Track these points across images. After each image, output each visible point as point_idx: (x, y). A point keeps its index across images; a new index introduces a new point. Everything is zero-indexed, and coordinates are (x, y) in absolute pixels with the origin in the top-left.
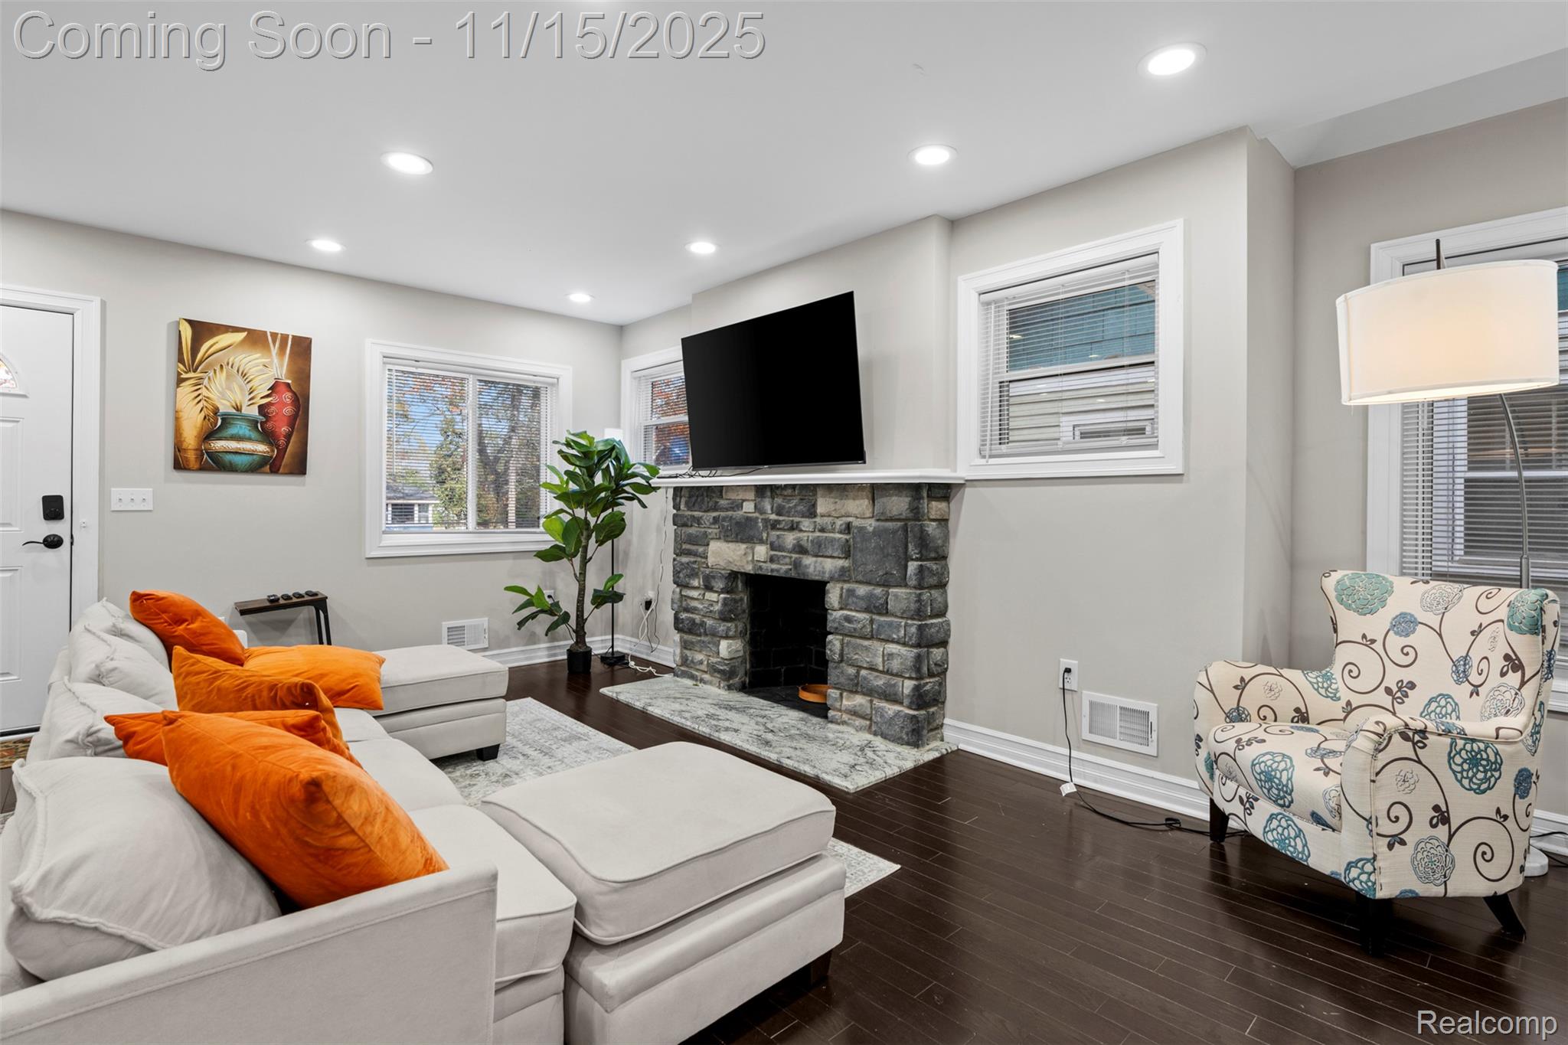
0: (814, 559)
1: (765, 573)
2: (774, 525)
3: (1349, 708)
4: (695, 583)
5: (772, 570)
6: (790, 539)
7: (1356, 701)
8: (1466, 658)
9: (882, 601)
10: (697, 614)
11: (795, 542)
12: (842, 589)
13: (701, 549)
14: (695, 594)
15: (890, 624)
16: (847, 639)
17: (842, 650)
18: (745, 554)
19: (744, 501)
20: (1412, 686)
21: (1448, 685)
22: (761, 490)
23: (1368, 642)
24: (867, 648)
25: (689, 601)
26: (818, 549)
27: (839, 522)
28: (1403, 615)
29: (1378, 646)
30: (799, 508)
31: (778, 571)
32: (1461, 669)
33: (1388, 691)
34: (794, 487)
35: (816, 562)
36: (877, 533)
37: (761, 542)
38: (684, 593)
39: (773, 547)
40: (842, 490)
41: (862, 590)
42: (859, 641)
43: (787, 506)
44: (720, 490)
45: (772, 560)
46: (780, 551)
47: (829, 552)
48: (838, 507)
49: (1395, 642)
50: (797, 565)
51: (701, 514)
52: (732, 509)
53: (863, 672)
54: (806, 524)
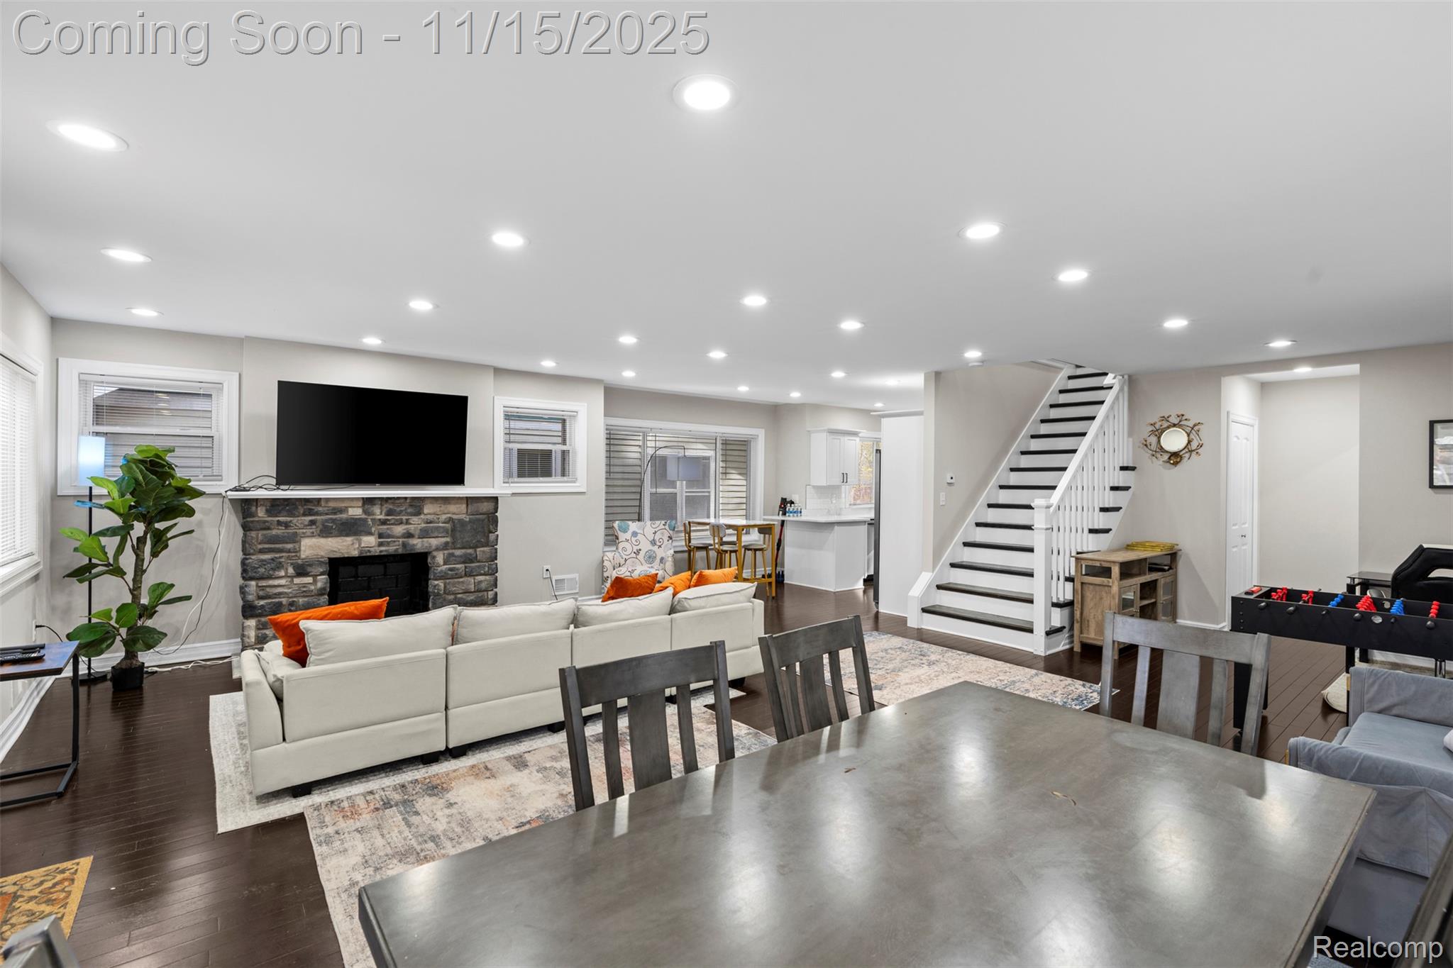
0: (420, 540)
1: (374, 554)
2: (384, 522)
3: (626, 560)
4: (282, 573)
5: (381, 551)
6: (399, 530)
7: (627, 557)
8: (654, 540)
9: (475, 555)
10: (284, 597)
11: (405, 531)
12: (444, 554)
13: (289, 546)
14: (283, 582)
15: (479, 567)
16: (448, 581)
17: (445, 587)
18: (353, 544)
19: (347, 507)
20: (640, 550)
21: (651, 547)
22: (368, 501)
23: (627, 540)
24: (463, 582)
25: (268, 589)
26: (425, 534)
27: (444, 517)
28: (634, 532)
29: (630, 541)
30: (409, 510)
31: (386, 551)
32: (653, 543)
33: (635, 553)
34: (406, 498)
35: (423, 541)
36: (470, 521)
37: (370, 534)
38: (260, 585)
39: (380, 536)
40: (446, 500)
41: (458, 552)
42: (456, 580)
43: (398, 509)
44: (318, 501)
45: (381, 544)
46: (388, 538)
47: (436, 534)
48: (442, 509)
49: (634, 539)
50: (404, 545)
51: (289, 519)
52: (335, 514)
53: (459, 596)
54: (415, 520)
